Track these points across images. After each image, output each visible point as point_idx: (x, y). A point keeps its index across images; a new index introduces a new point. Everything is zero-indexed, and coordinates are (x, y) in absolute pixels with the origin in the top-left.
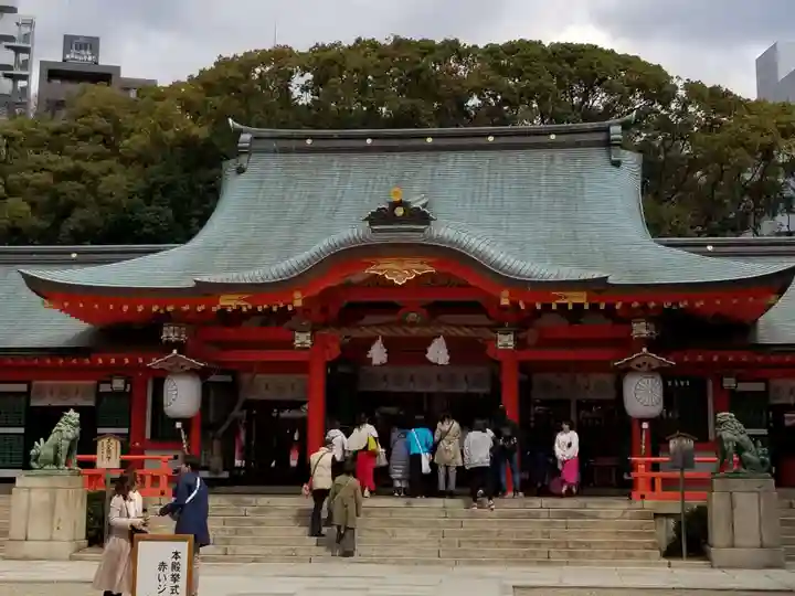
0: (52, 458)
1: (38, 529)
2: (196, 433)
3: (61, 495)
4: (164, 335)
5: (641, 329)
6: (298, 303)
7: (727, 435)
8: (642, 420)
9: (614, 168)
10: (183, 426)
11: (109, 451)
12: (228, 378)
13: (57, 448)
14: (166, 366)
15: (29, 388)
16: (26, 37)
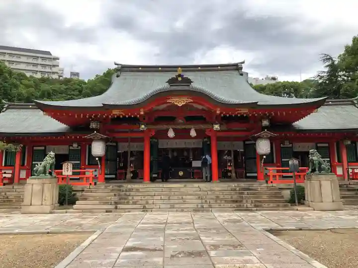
0: (42, 171)
1: (36, 201)
2: (103, 162)
3: (46, 186)
4: (91, 126)
5: (265, 123)
6: (142, 113)
7: (315, 158)
8: (263, 155)
9: (241, 76)
10: (99, 160)
11: (68, 168)
12: (115, 144)
13: (45, 167)
14: (92, 137)
15: (45, 148)
16: (62, 73)
